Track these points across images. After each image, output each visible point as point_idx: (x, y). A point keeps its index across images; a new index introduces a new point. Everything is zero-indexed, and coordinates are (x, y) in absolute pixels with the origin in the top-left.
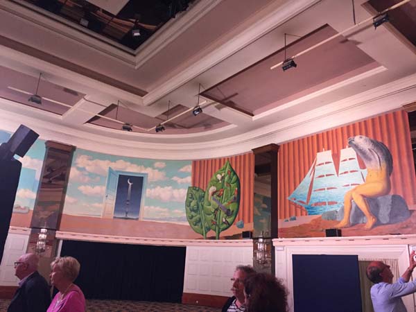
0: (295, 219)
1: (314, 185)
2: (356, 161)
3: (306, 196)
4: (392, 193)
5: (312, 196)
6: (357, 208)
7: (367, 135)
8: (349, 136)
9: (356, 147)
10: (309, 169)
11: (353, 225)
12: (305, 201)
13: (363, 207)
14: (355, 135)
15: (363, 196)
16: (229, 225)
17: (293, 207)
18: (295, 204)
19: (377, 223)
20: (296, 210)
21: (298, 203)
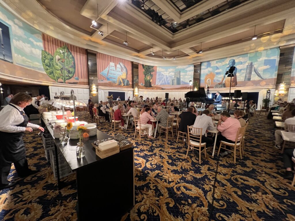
0: (103, 81)
1: (109, 72)
2: (120, 69)
3: (107, 74)
4: (127, 79)
5: (108, 75)
6: (120, 81)
7: (123, 63)
8: (119, 61)
9: (121, 65)
10: (108, 66)
11: (119, 85)
12: (106, 76)
13: (122, 81)
14: (120, 62)
15: (122, 79)
16: (70, 78)
17: (102, 77)
18: (103, 76)
19: (124, 85)
20: (103, 78)
21: (104, 76)
